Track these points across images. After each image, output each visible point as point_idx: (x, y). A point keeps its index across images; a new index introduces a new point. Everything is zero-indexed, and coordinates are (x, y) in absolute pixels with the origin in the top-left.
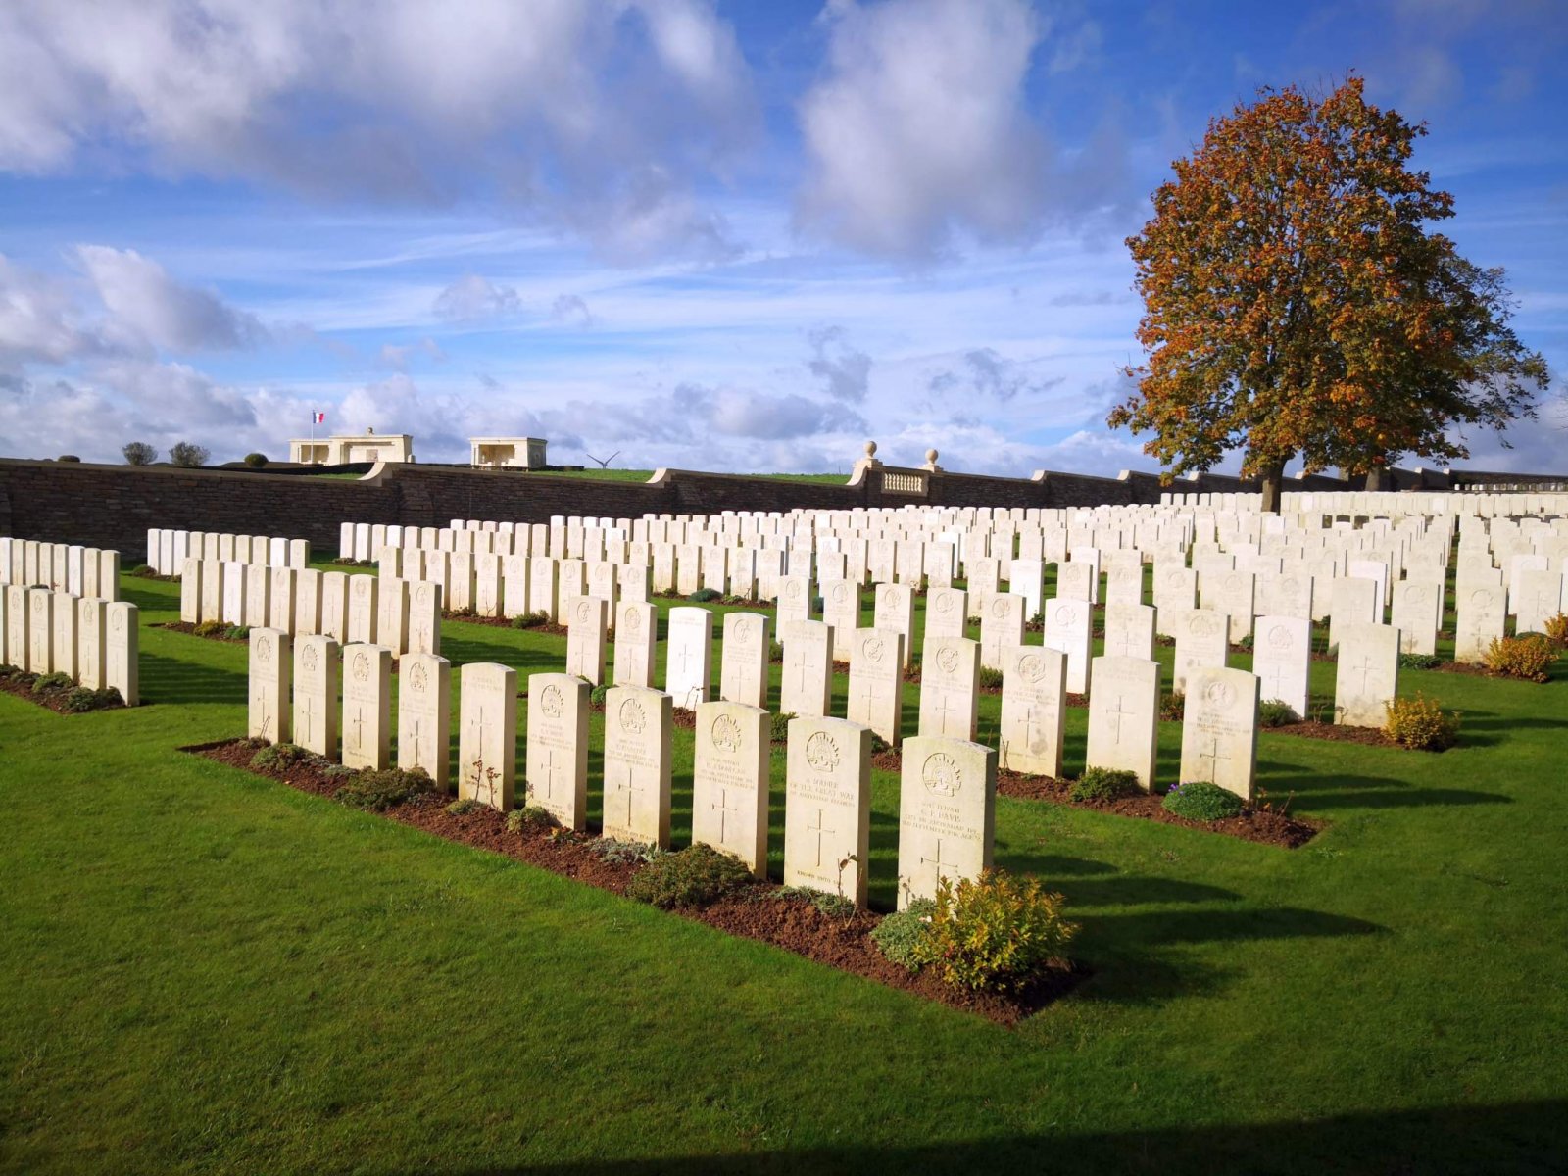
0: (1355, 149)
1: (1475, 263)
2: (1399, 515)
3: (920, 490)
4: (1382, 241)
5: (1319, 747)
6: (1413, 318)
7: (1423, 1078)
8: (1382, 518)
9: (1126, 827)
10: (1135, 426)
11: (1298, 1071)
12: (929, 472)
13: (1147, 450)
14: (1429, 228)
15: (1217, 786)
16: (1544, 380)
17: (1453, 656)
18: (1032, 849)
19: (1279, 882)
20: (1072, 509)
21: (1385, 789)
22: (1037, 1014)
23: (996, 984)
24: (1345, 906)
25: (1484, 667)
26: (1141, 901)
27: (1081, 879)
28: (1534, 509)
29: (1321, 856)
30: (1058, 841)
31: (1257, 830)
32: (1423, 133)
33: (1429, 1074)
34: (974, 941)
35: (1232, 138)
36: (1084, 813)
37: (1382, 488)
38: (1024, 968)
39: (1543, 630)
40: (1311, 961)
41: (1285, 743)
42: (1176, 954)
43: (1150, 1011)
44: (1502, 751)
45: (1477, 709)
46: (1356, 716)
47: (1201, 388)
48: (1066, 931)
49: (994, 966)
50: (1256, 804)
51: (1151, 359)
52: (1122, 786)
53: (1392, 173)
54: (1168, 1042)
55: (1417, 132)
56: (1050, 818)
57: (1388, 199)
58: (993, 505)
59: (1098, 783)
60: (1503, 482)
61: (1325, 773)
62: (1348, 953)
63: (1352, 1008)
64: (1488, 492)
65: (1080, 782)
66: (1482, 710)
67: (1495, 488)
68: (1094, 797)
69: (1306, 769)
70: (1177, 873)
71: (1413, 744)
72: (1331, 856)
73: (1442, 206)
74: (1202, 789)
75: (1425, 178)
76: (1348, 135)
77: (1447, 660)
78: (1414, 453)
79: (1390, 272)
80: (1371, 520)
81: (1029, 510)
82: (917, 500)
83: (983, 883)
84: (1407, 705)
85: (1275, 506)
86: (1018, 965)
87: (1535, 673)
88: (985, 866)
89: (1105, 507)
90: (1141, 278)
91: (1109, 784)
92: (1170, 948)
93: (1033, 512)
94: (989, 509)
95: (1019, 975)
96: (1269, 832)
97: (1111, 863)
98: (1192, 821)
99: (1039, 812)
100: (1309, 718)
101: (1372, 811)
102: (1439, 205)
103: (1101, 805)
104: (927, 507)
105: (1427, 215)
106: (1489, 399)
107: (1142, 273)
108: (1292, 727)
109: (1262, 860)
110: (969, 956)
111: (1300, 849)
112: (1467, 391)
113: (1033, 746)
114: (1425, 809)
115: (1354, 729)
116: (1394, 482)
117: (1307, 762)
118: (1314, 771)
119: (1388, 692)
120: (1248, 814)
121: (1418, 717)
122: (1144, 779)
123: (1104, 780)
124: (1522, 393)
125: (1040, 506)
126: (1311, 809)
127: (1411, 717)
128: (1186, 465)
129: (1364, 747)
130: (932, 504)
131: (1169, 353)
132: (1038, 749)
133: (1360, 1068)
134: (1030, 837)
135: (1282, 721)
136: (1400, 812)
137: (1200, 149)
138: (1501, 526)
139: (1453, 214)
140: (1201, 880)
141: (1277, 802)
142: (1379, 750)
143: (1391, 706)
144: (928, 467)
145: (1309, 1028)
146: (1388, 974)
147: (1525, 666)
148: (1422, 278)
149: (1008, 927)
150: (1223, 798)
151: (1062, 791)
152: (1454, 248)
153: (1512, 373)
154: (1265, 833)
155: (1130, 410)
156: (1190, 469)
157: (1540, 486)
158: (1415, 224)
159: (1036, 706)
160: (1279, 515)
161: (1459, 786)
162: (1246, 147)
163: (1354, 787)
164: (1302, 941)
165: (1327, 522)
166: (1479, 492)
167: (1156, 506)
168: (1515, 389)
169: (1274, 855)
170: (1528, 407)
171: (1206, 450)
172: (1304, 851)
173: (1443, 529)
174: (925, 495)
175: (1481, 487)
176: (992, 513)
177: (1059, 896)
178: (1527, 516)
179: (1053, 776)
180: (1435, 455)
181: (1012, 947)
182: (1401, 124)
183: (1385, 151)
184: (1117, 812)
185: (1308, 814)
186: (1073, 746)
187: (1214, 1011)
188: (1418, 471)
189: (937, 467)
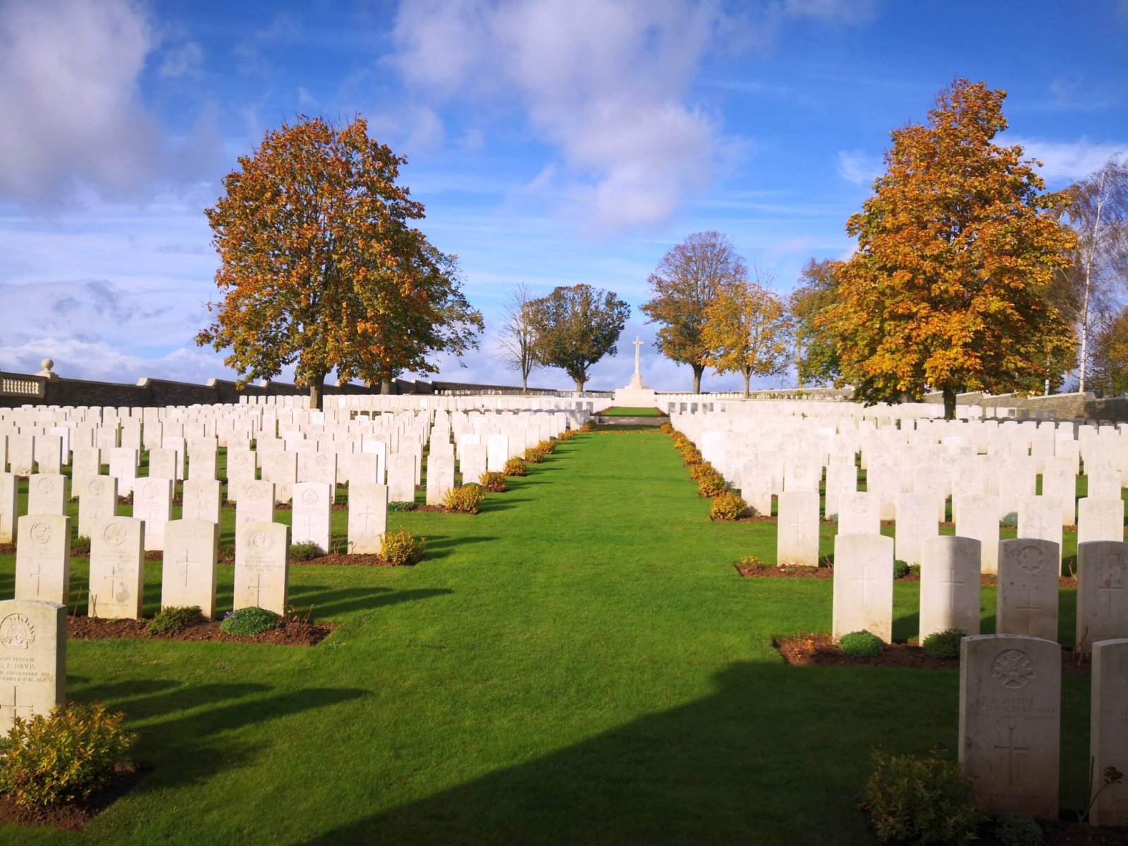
0: (363, 166)
1: (441, 250)
2: (400, 410)
3: (37, 392)
4: (380, 230)
5: (336, 571)
6: (404, 283)
7: (384, 790)
8: (389, 412)
9: (191, 650)
10: (217, 346)
11: (302, 807)
12: (46, 378)
13: (227, 364)
14: (411, 224)
15: (260, 609)
16: (481, 327)
17: (425, 501)
18: (111, 679)
19: (300, 672)
20: (170, 408)
21: (377, 595)
22: (101, 813)
23: (65, 797)
24: (345, 681)
25: (443, 507)
26: (196, 705)
27: (149, 696)
28: (478, 406)
29: (331, 648)
30: (134, 668)
31: (288, 637)
32: (405, 162)
33: (388, 787)
34: (44, 764)
35: (281, 147)
36: (158, 643)
37: (391, 393)
38: (90, 778)
39: (478, 481)
40: (318, 724)
41: (313, 573)
42: (221, 740)
43: (196, 788)
44: (450, 560)
45: (437, 534)
46: (362, 547)
47: (265, 320)
48: (125, 742)
49: (62, 782)
50: (289, 617)
51: (226, 298)
52: (191, 618)
53: (385, 186)
54: (208, 810)
55: (401, 162)
56: (128, 652)
57: (385, 202)
58: (103, 405)
59: (170, 618)
60: (462, 389)
61: (339, 589)
62: (343, 714)
63: (343, 752)
64: (454, 395)
65: (155, 620)
66: (441, 535)
67: (458, 392)
68: (167, 630)
69: (326, 588)
70: (226, 678)
71: (397, 562)
72: (338, 647)
73: (418, 211)
74: (249, 612)
75: (407, 192)
76: (357, 157)
77: (421, 504)
78: (407, 370)
79: (388, 250)
80: (383, 414)
81: (133, 409)
82: (34, 401)
83: (54, 716)
84: (393, 537)
85: (319, 405)
86: (84, 777)
87: (471, 509)
88: (58, 701)
89: (197, 406)
90: (217, 239)
91: (179, 618)
92: (216, 736)
93: (137, 411)
94: (99, 408)
95: (86, 785)
96: (297, 636)
97: (176, 679)
98: (242, 638)
99: (120, 648)
100: (331, 552)
101: (367, 611)
102: (415, 211)
103: (173, 635)
104: (43, 407)
105: (409, 216)
106: (452, 336)
107: (218, 235)
108: (319, 559)
109: (290, 658)
110: (40, 779)
111: (317, 645)
112: (440, 331)
113: (117, 596)
114: (402, 605)
115: (360, 556)
116: (399, 389)
117: (327, 582)
118: (331, 588)
119: (381, 529)
120: (283, 626)
121: (399, 544)
122: (207, 611)
123: (175, 616)
124: (470, 334)
125: (143, 405)
126: (327, 616)
127: (395, 544)
128: (256, 375)
129: (366, 568)
130: (48, 404)
131: (239, 295)
132: (122, 598)
133: (344, 794)
134: (109, 670)
135: (312, 555)
136: (386, 608)
137: (258, 151)
138: (458, 417)
139: (424, 217)
140: (244, 680)
141: (302, 615)
142: (375, 569)
143: (384, 538)
144: (45, 373)
145: (313, 773)
146: (368, 723)
147: (465, 505)
148: (407, 256)
149: (75, 748)
150: (264, 617)
151: (141, 628)
152: (425, 239)
153: (464, 321)
154: (293, 638)
155: (213, 333)
156: (258, 377)
157: (482, 392)
158: (401, 220)
159: (119, 564)
160: (322, 411)
161: (423, 586)
162: (291, 154)
163: (357, 596)
164: (313, 712)
165: (353, 415)
166: (449, 395)
167: (236, 405)
168: (466, 331)
169: (300, 653)
170: (474, 342)
171: (270, 365)
172: (321, 646)
173: (424, 418)
174: (42, 396)
175: (450, 392)
176: (102, 412)
177: (121, 714)
178: (474, 410)
179: (135, 618)
180: (420, 371)
181: (77, 764)
182: (391, 155)
183: (381, 170)
184: (185, 639)
185: (325, 619)
186: (150, 592)
187: (246, 777)
188: (413, 382)
189: (52, 374)
